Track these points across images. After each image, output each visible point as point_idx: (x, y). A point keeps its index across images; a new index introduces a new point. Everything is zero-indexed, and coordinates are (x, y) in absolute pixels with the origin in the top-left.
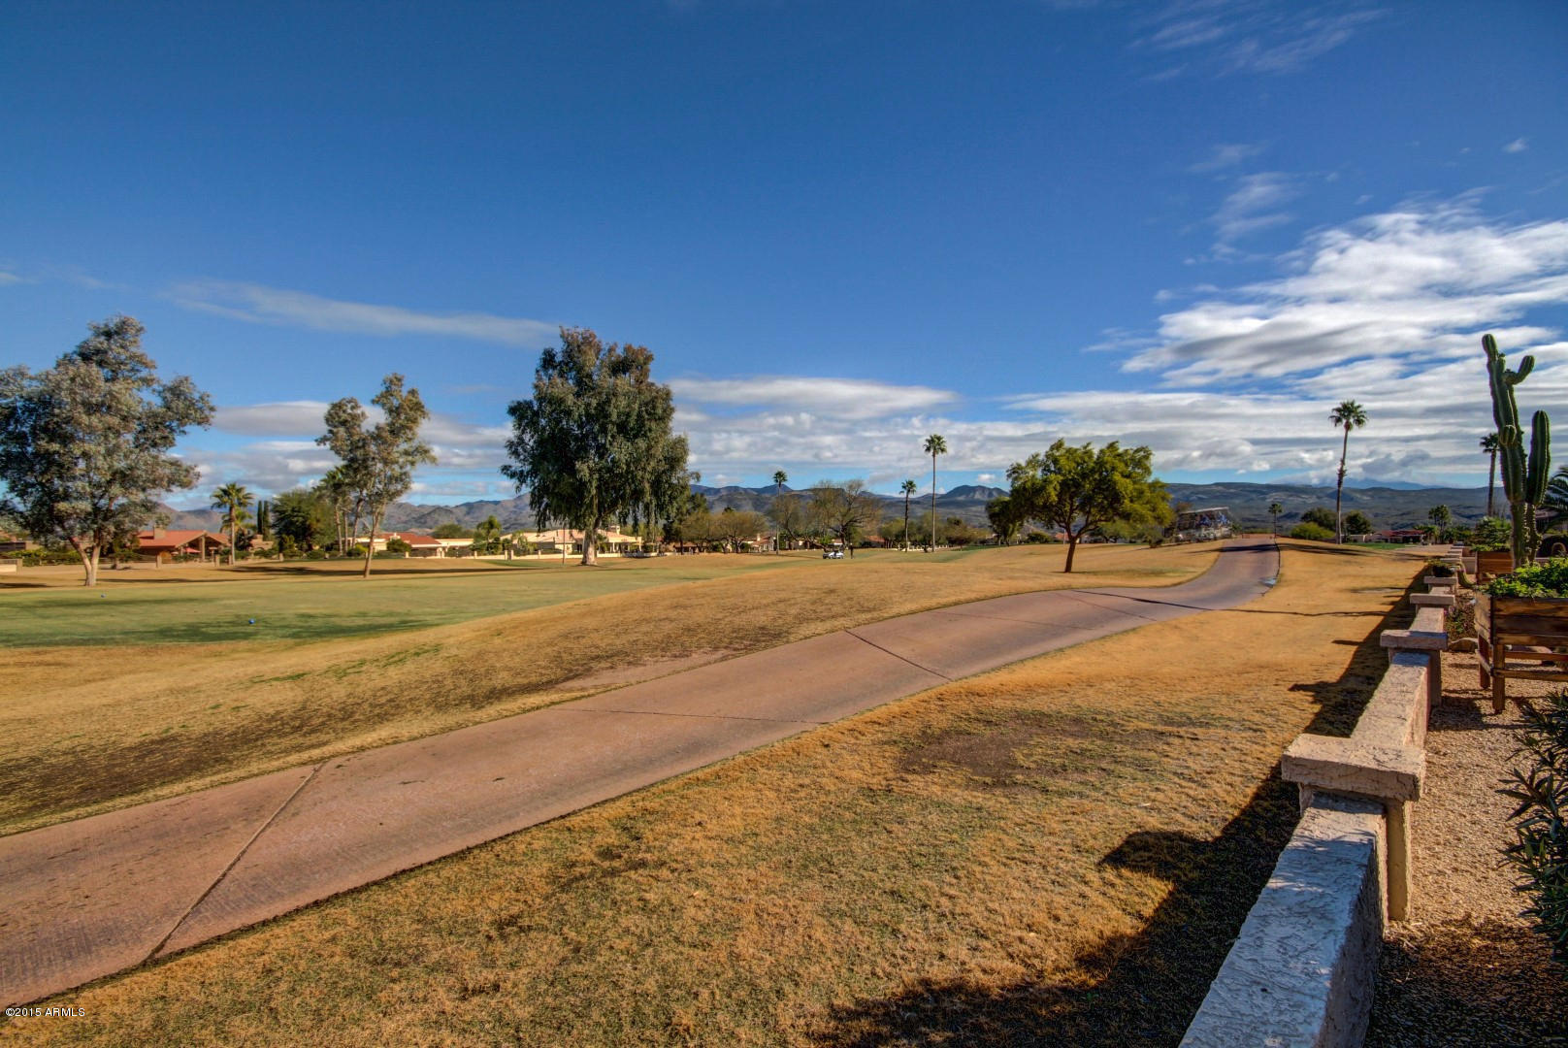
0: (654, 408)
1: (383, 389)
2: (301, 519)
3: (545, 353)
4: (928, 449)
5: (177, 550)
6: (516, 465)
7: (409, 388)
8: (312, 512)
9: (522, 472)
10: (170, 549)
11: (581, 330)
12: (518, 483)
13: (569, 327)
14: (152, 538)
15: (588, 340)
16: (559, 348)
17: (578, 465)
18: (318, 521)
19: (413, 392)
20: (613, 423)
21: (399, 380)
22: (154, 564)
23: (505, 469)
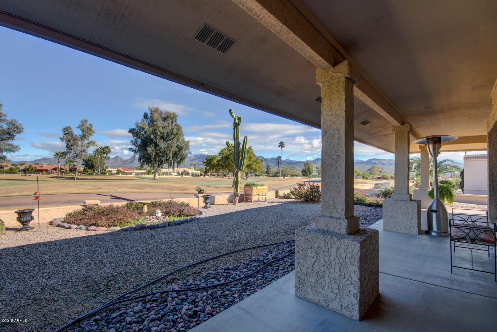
0: (173, 131)
1: (81, 124)
2: (91, 163)
3: (144, 114)
4: (279, 146)
5: (49, 171)
6: (134, 147)
7: (90, 123)
8: (94, 161)
9: (136, 150)
10: (47, 171)
11: (155, 107)
12: (134, 154)
13: (151, 106)
14: (42, 167)
15: (157, 110)
16: (149, 113)
17: (148, 148)
18: (96, 163)
19: (91, 125)
20: (159, 136)
21: (86, 121)
22: (39, 175)
23: (130, 149)
